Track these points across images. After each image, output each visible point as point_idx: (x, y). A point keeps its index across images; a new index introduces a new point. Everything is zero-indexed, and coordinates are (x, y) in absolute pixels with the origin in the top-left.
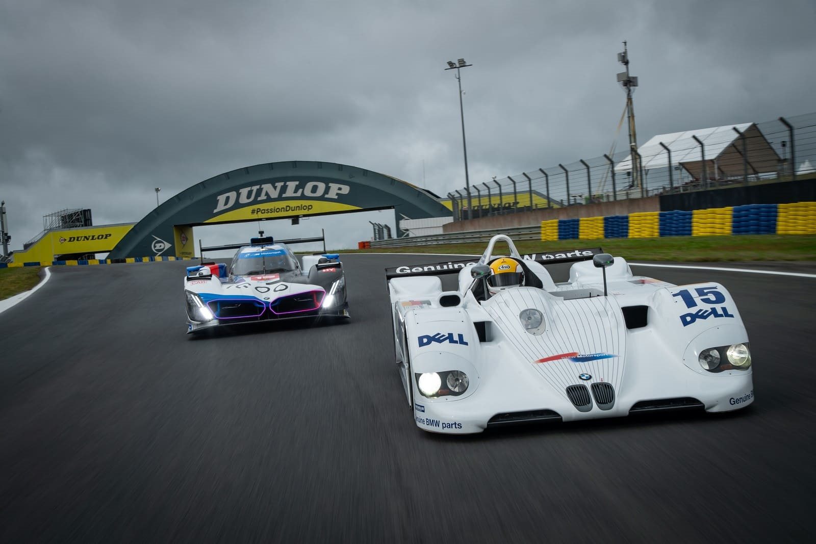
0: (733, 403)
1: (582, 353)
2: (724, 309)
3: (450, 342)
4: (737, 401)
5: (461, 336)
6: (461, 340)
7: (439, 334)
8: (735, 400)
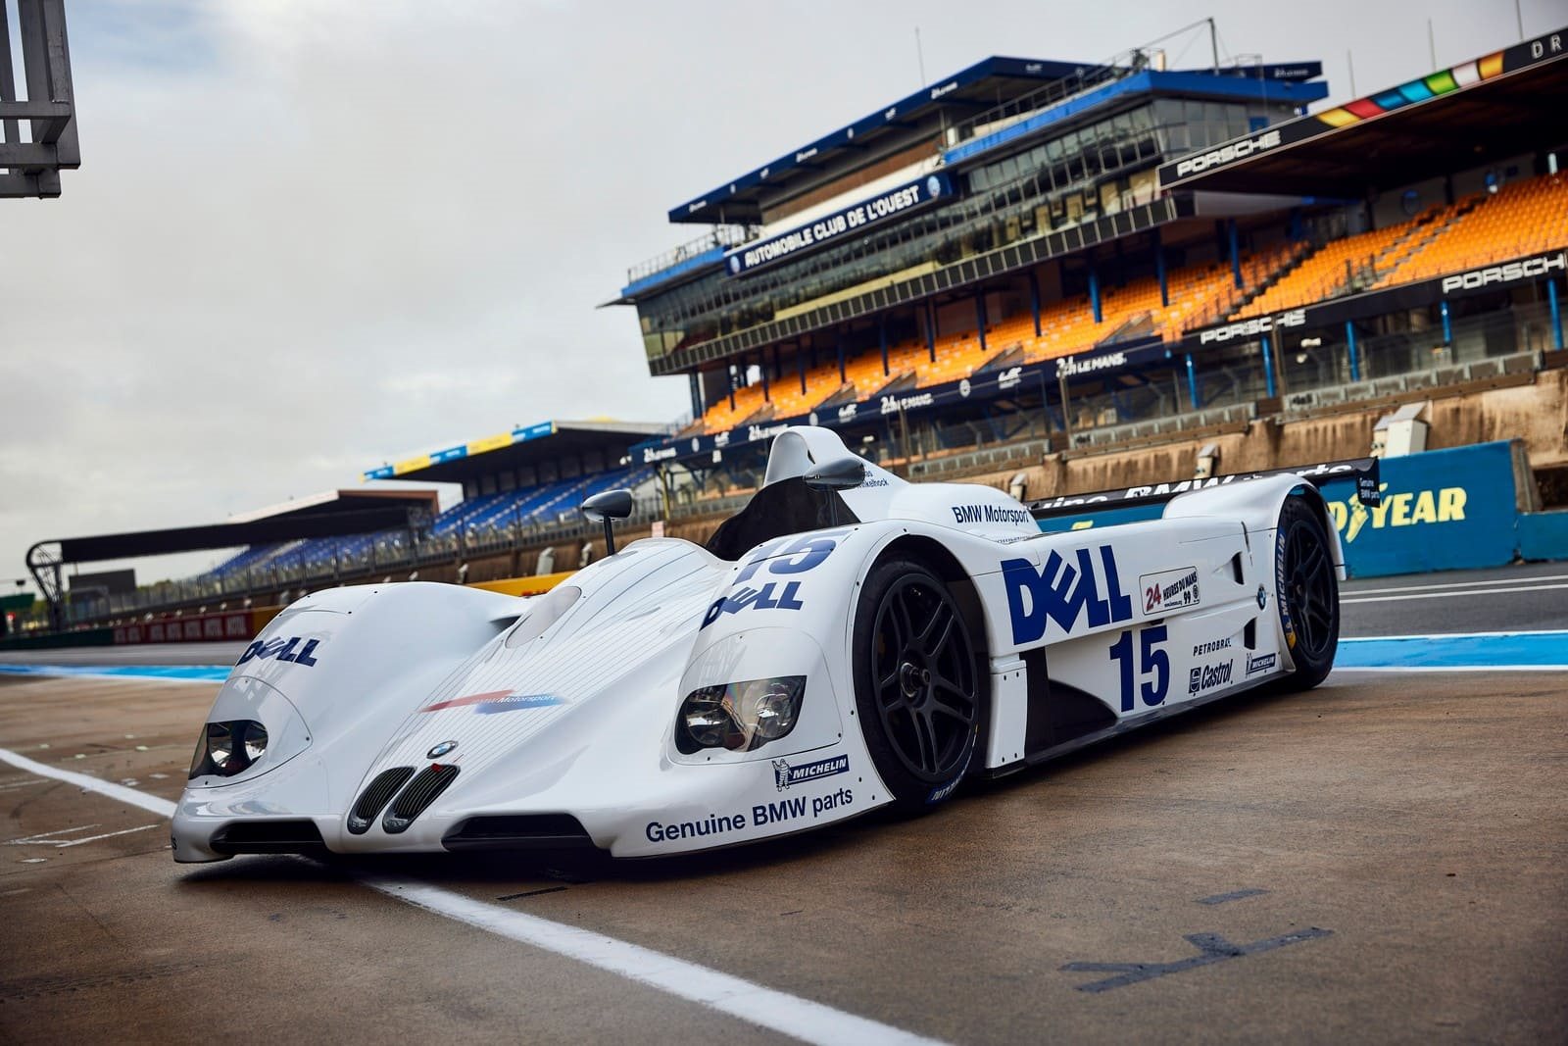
0: (658, 835)
1: (520, 692)
2: (793, 587)
3: (279, 658)
4: (672, 832)
5: (313, 644)
6: (305, 658)
7: (279, 638)
8: (664, 829)
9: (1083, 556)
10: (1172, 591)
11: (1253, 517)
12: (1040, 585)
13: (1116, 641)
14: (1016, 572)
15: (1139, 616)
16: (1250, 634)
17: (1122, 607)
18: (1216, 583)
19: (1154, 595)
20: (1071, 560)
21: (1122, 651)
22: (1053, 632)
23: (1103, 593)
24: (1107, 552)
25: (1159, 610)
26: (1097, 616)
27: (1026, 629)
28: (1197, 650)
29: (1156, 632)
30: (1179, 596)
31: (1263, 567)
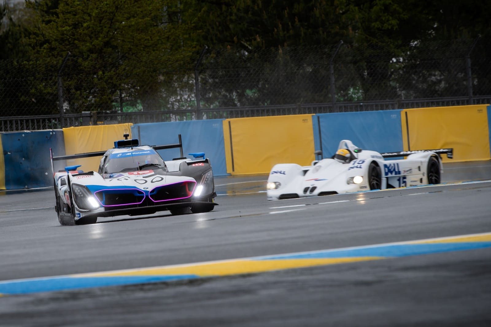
6: (284, 174)
9: (394, 164)
10: (408, 171)
11: (423, 160)
12: (388, 168)
13: (398, 178)
14: (385, 166)
15: (402, 174)
16: (421, 180)
17: (399, 173)
18: (415, 171)
19: (405, 171)
20: (392, 165)
21: (399, 180)
22: (390, 175)
23: (397, 170)
24: (398, 164)
25: (406, 174)
26: (396, 174)
27: (386, 174)
28: (412, 181)
29: (404, 178)
30: (408, 172)
31: (424, 169)
